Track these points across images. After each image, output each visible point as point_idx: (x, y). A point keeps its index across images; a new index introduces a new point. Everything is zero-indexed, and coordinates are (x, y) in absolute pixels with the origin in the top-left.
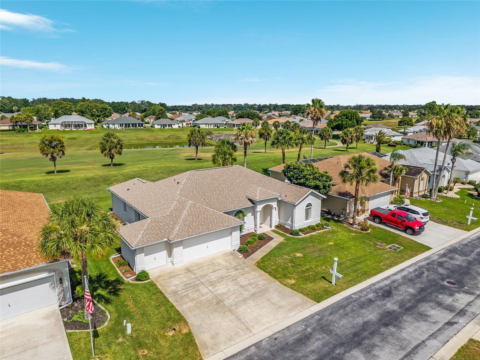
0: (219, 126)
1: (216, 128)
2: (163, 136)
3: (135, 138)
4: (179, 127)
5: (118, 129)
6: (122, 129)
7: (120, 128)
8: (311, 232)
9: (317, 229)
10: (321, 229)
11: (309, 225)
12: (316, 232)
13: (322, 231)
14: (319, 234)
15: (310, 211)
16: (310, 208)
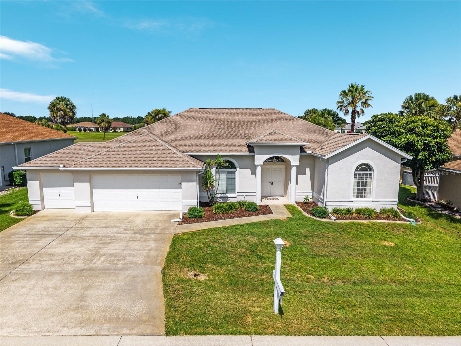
8: (359, 218)
9: (378, 218)
10: (387, 218)
11: (364, 207)
12: (371, 221)
13: (389, 221)
14: (374, 224)
15: (368, 180)
16: (370, 175)
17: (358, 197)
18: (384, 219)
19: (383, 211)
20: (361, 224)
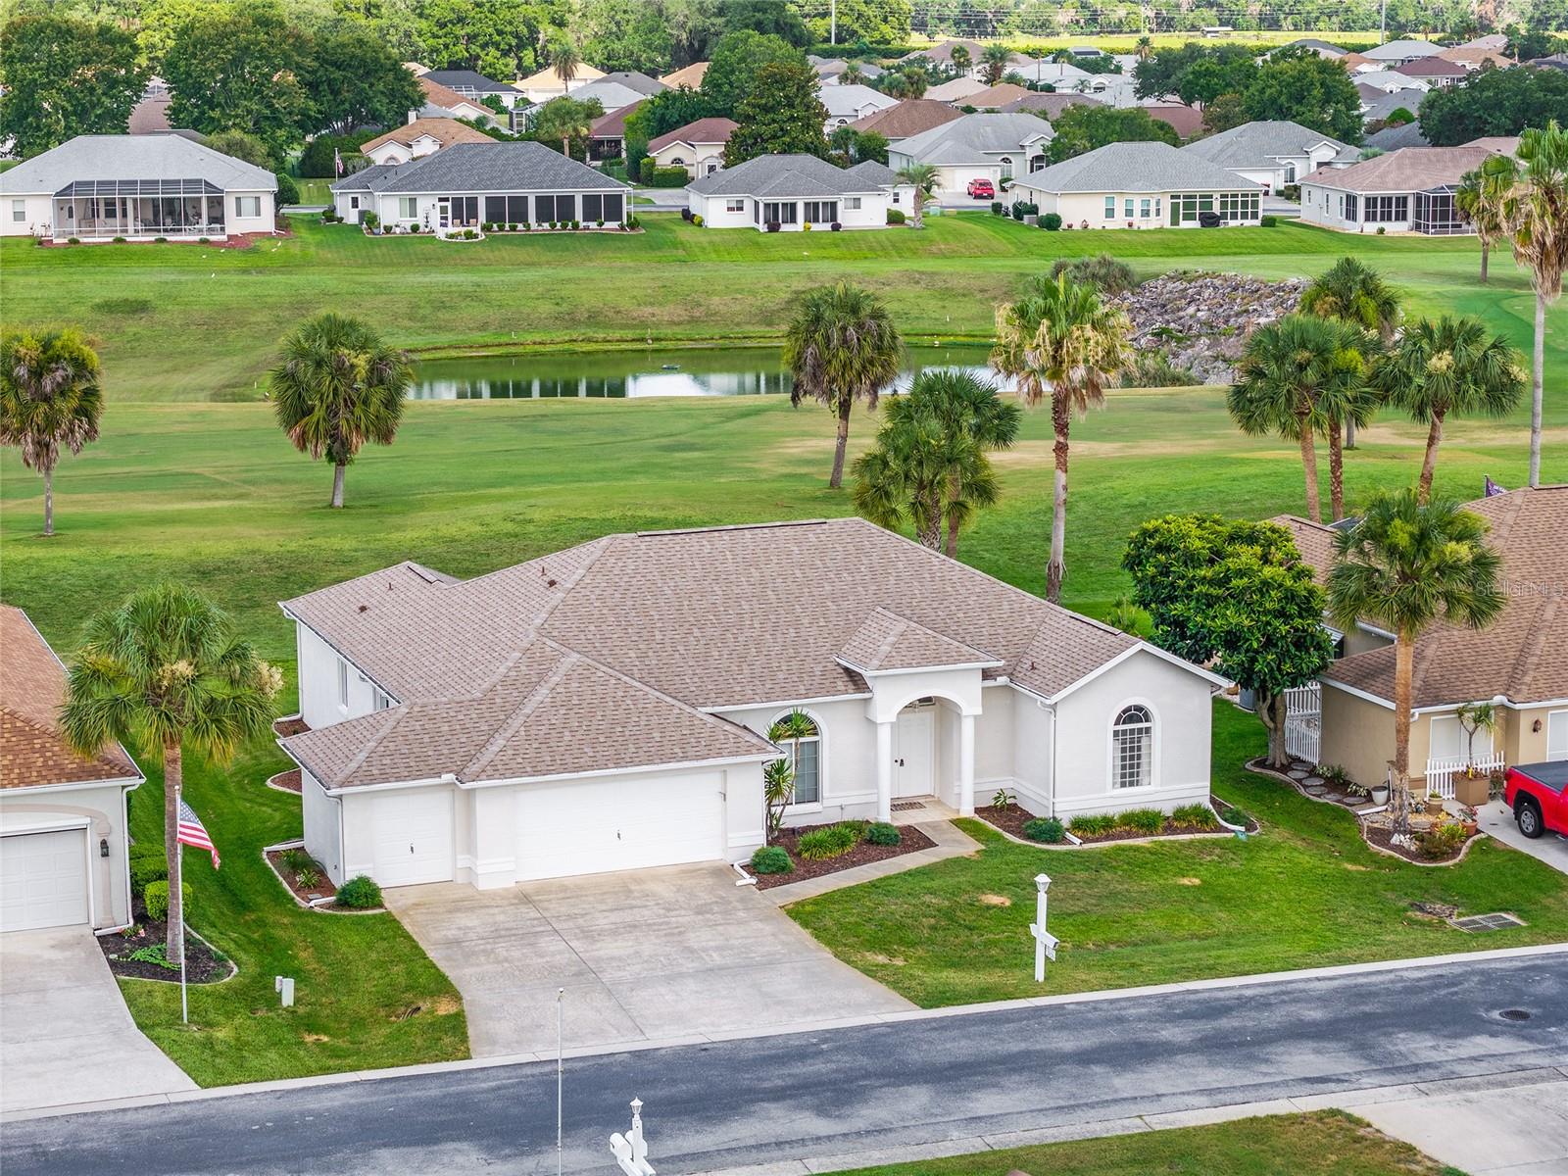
0: (1216, 209)
1: (1195, 224)
2: (753, 293)
3: (546, 308)
4: (895, 218)
5: (441, 234)
6: (469, 235)
7: (451, 230)
8: (1129, 835)
9: (1170, 829)
10: (1189, 830)
11: (1137, 808)
12: (1155, 838)
13: (1191, 836)
14: (1162, 844)
15: (1144, 742)
16: (1148, 730)
17: (1123, 785)
18: (1184, 831)
19: (1181, 814)
20: (1137, 849)
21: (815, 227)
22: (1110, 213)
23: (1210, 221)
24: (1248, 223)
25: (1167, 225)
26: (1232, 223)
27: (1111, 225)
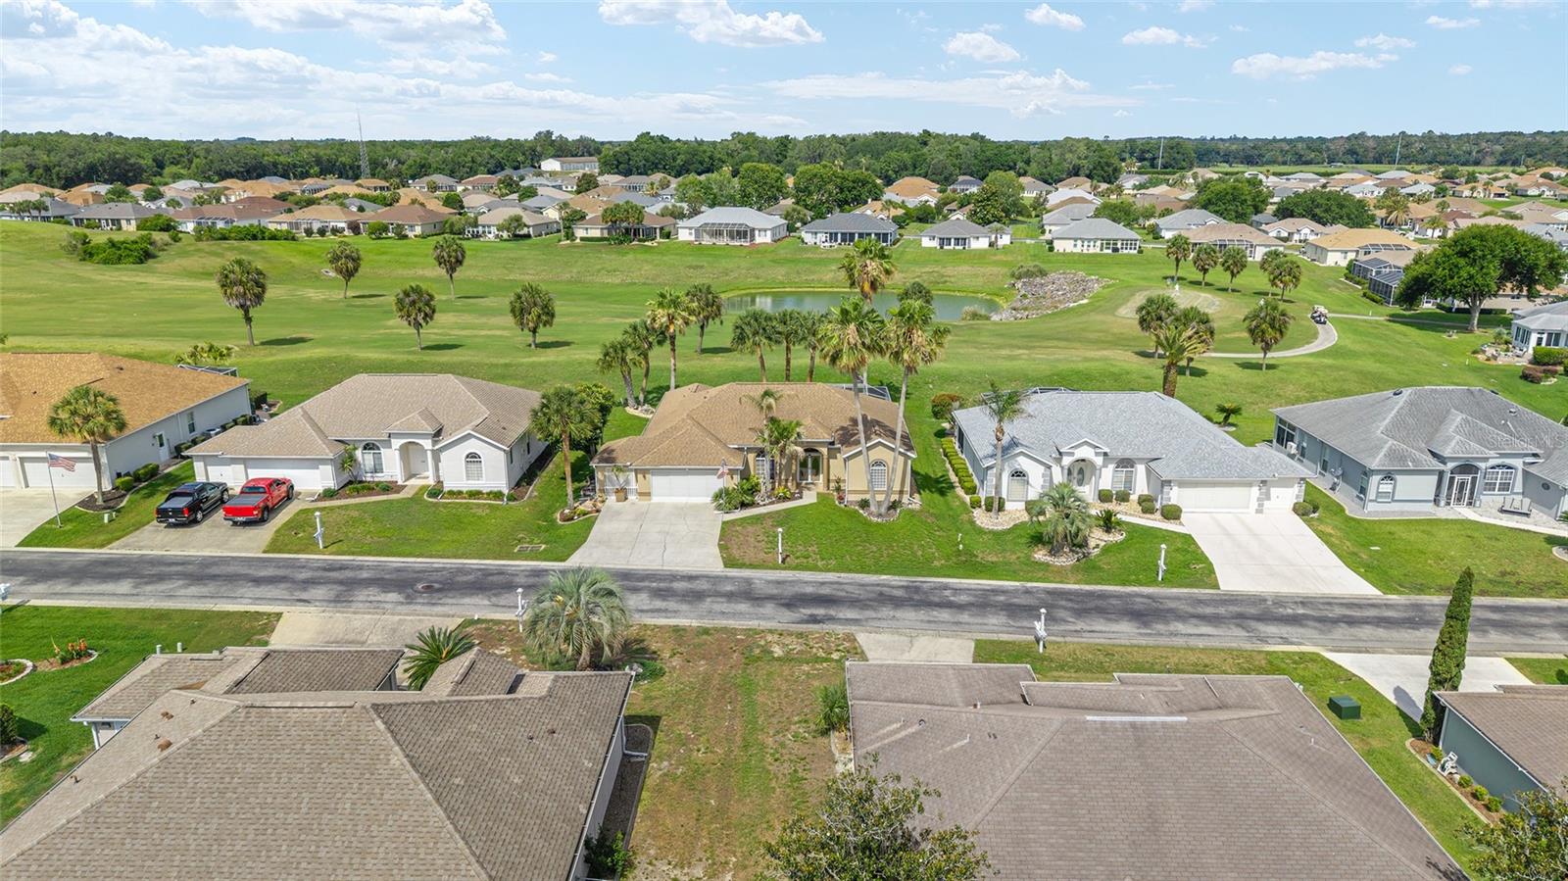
5: (822, 245)
7: (827, 244)
21: (957, 247)
22: (1075, 245)
23: (1115, 250)
24: (1132, 252)
25: (1098, 250)
26: (1125, 251)
27: (1075, 250)
